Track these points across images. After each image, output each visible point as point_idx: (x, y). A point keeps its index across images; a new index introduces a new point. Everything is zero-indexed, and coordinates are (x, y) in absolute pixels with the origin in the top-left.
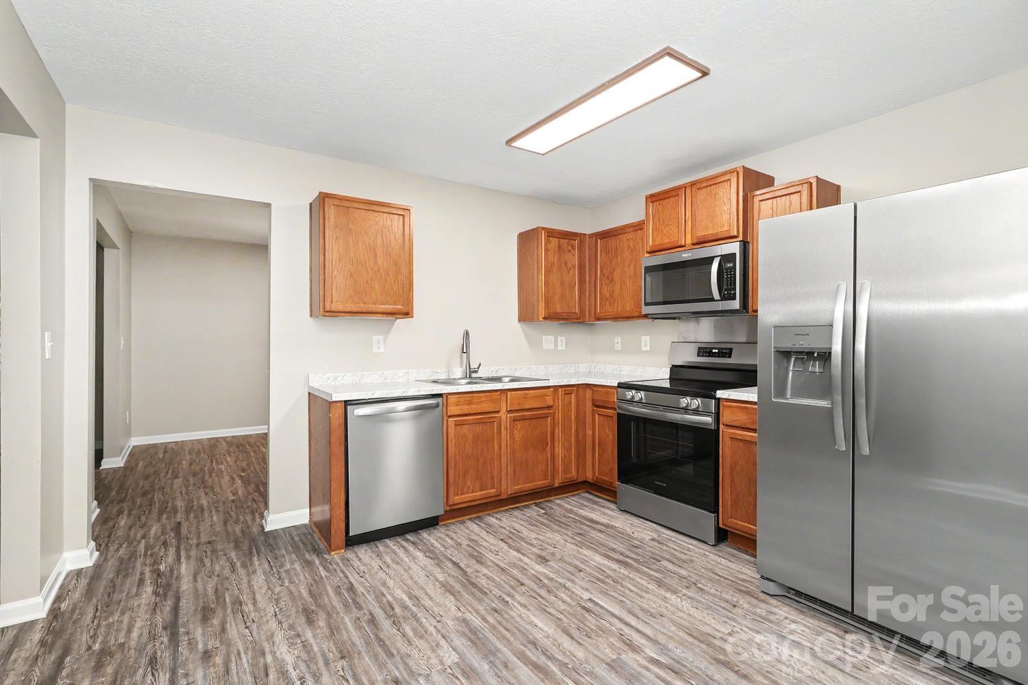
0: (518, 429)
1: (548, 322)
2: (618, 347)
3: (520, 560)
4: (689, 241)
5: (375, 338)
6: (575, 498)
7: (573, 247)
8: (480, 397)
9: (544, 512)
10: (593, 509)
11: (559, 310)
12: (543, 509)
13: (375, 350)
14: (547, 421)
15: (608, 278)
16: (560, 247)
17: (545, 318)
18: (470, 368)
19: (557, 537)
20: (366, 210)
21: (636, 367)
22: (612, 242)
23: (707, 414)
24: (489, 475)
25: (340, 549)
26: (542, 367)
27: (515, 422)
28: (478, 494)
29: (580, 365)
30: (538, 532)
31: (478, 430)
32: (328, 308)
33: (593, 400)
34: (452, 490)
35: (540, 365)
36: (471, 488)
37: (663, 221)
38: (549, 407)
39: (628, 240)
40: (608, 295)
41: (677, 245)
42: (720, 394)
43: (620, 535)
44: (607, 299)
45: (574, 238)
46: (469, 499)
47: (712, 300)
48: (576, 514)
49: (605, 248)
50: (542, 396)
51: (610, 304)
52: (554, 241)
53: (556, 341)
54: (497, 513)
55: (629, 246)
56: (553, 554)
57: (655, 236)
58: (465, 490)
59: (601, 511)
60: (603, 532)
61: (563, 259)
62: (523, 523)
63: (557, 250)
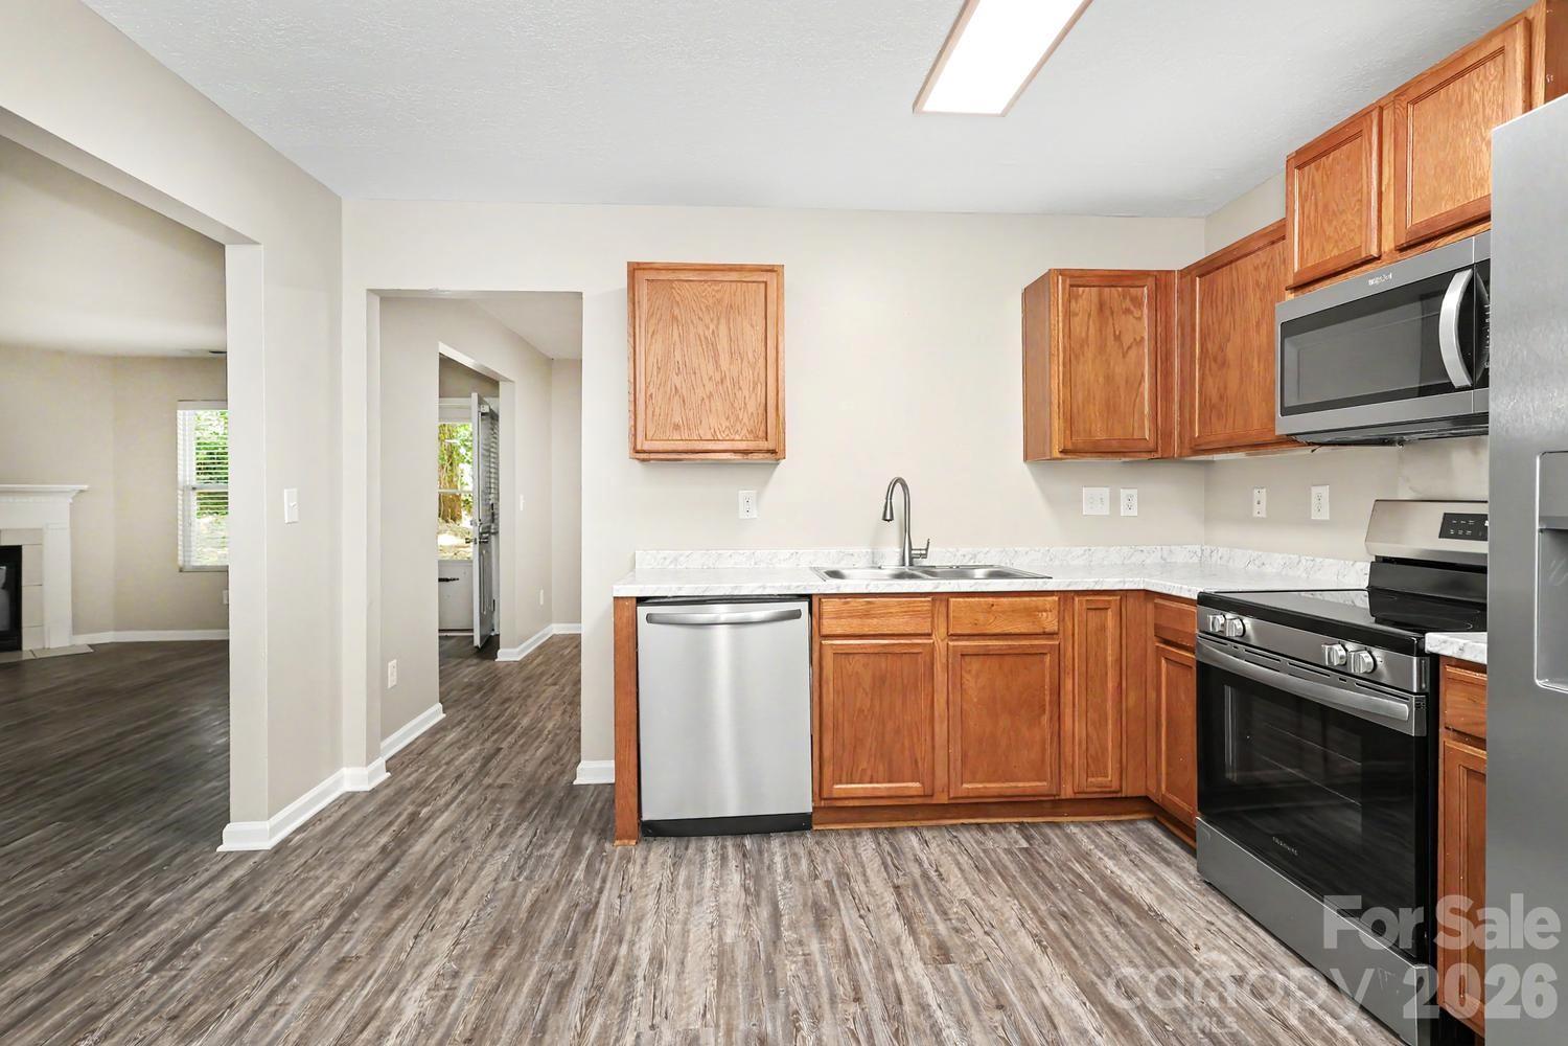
0: (974, 672)
1: (1071, 460)
2: (1260, 511)
3: (897, 942)
4: (1388, 245)
5: (742, 493)
6: (1115, 830)
7: (1137, 302)
8: (886, 606)
9: (1025, 845)
10: (1138, 864)
11: (1100, 435)
12: (1028, 838)
13: (743, 515)
14: (1042, 662)
15: (1215, 360)
16: (1101, 306)
17: (1064, 452)
18: (911, 549)
19: (1011, 910)
20: (701, 281)
21: (1295, 557)
22: (1223, 278)
23: (1402, 692)
24: (907, 752)
25: (630, 838)
26: (1079, 551)
27: (967, 659)
28: (882, 787)
29: (1173, 547)
30: (978, 887)
31: (883, 666)
32: (639, 448)
33: (1157, 627)
34: (828, 771)
35: (1077, 546)
36: (869, 773)
37: (1326, 206)
38: (1050, 635)
39: (1256, 268)
40: (1215, 399)
41: (1357, 259)
42: (1435, 642)
43: (1160, 944)
44: (1213, 407)
45: (1137, 283)
46: (862, 794)
47: (1448, 388)
48: (1092, 868)
49: (1209, 296)
50: (1031, 612)
51: (1219, 417)
52: (1088, 296)
53: (1115, 500)
54: (930, 828)
55: (1258, 284)
56: (971, 948)
57: (1307, 245)
58: (857, 776)
59: (1155, 874)
60: (1125, 925)
61: (1110, 330)
62: (964, 859)
63: (1094, 313)
